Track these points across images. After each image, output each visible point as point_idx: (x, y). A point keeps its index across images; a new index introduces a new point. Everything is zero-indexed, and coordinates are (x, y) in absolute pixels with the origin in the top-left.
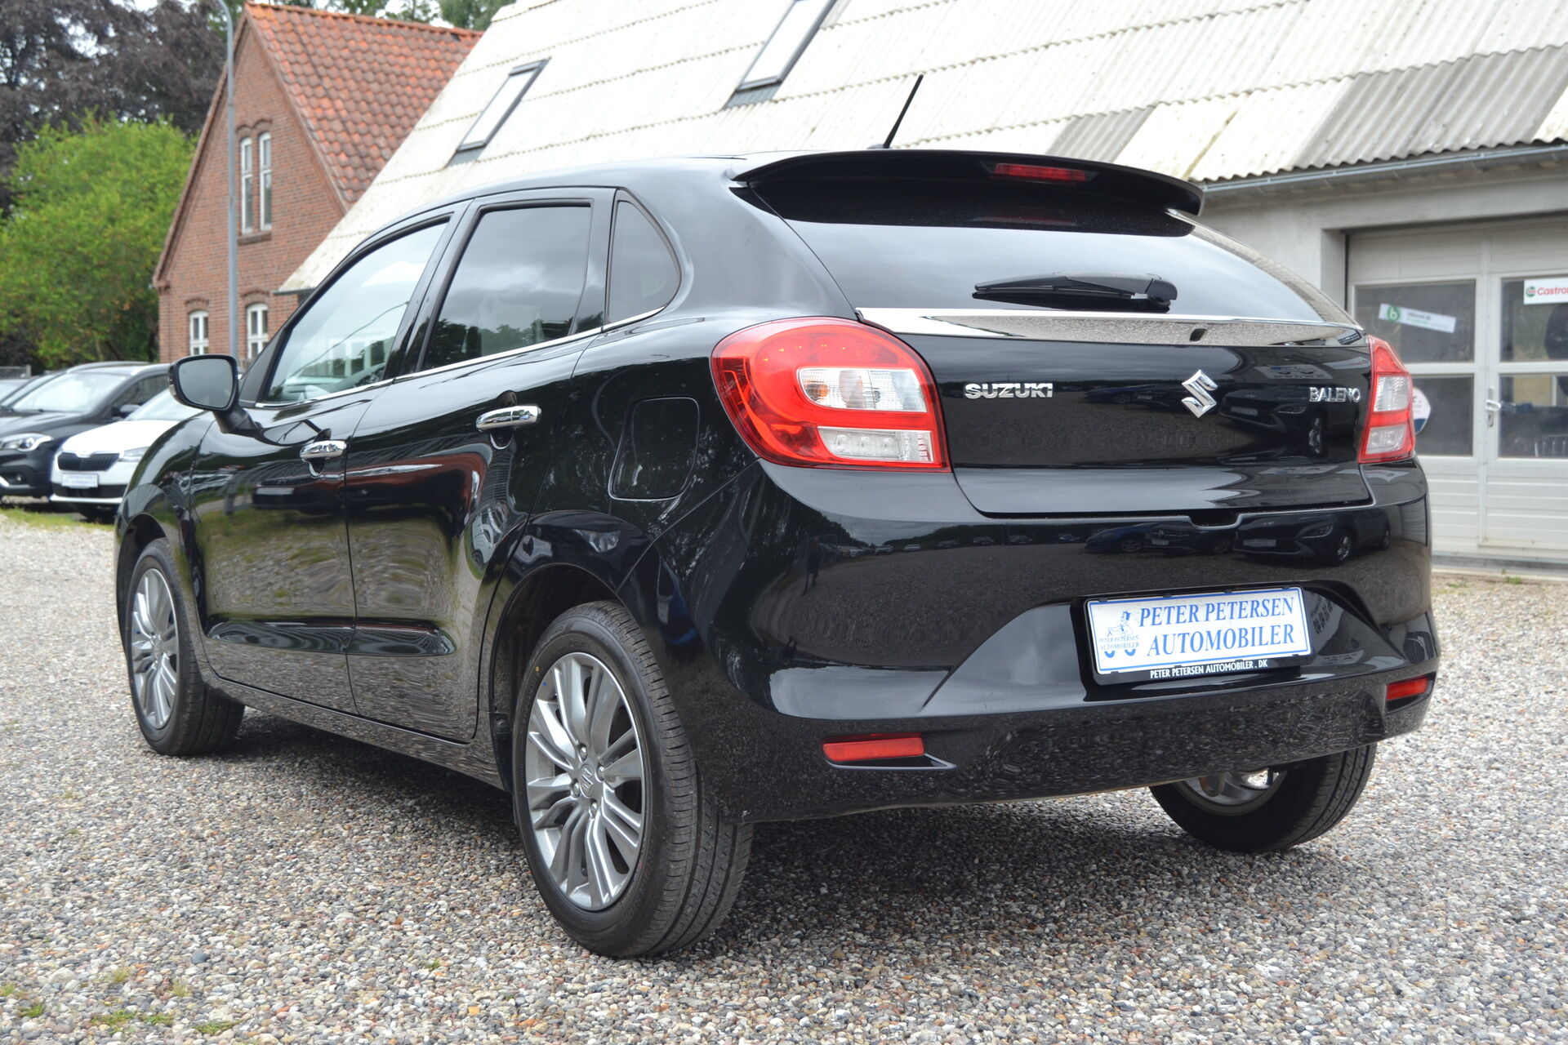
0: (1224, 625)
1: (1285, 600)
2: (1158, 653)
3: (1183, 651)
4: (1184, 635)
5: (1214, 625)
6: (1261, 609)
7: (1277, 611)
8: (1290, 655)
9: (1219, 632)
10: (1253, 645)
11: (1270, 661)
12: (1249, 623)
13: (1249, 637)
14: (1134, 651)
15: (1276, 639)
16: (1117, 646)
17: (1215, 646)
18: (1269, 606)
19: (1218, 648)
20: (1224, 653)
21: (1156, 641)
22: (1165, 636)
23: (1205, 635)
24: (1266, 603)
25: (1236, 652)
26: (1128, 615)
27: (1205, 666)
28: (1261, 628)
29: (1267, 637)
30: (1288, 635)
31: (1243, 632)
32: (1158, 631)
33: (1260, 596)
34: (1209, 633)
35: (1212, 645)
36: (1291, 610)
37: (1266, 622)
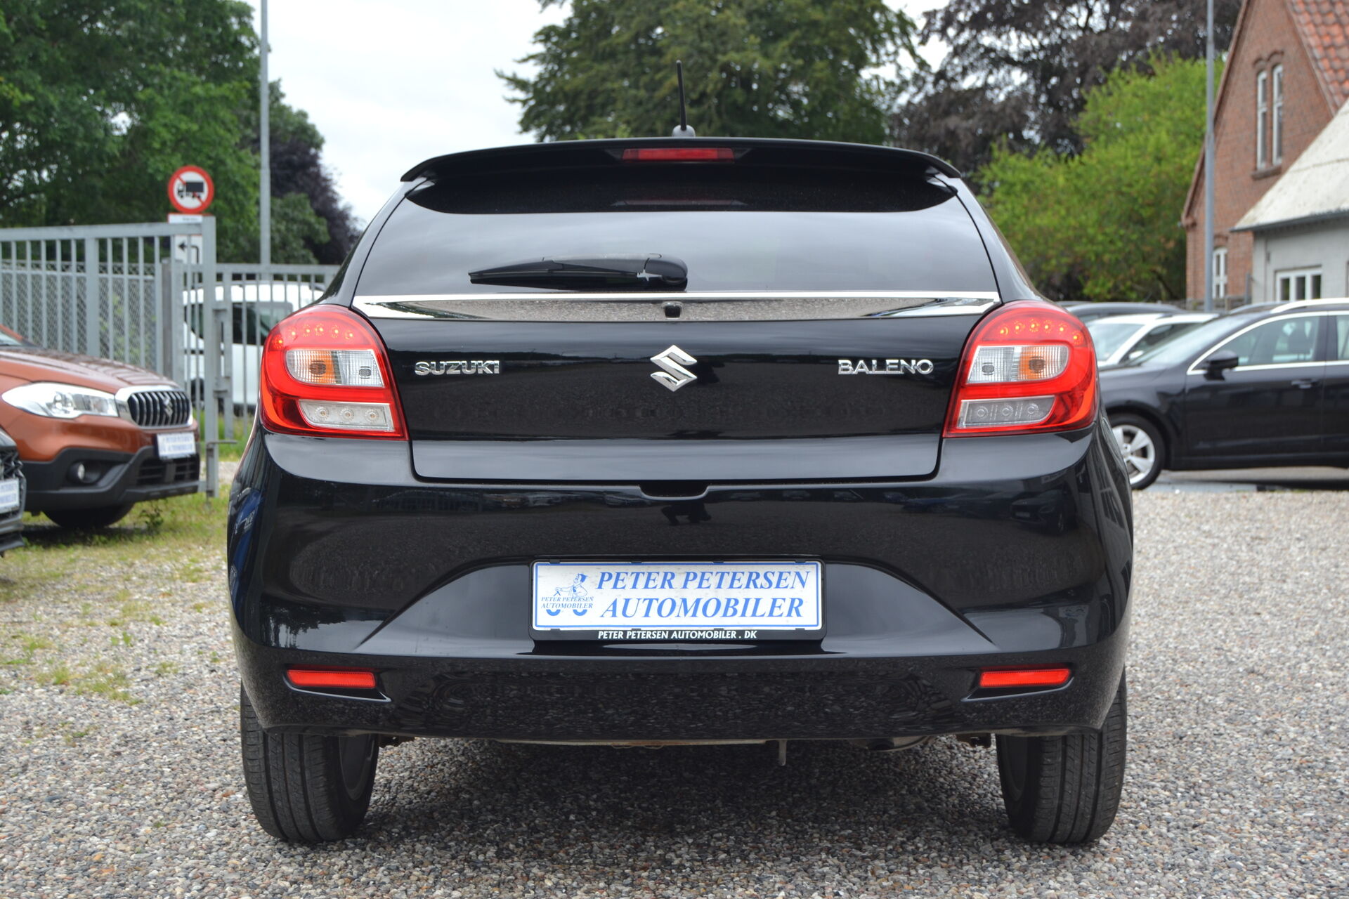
0: (704, 595)
1: (798, 574)
2: (614, 615)
3: (647, 615)
4: (651, 601)
5: (692, 593)
6: (761, 581)
7: (783, 583)
8: (794, 628)
9: (698, 601)
10: (743, 615)
11: (759, 633)
12: (740, 594)
13: (740, 608)
14: (585, 612)
15: (776, 612)
16: (564, 606)
17: (691, 613)
18: (774, 579)
19: (694, 615)
20: (700, 620)
21: (615, 604)
22: (627, 601)
23: (679, 602)
24: (769, 576)
25: (718, 620)
26: (583, 578)
27: (671, 632)
28: (758, 600)
29: (764, 607)
30: (795, 607)
31: (732, 603)
32: (620, 595)
33: (761, 568)
34: (684, 601)
35: (686, 612)
36: (803, 584)
37: (766, 595)
